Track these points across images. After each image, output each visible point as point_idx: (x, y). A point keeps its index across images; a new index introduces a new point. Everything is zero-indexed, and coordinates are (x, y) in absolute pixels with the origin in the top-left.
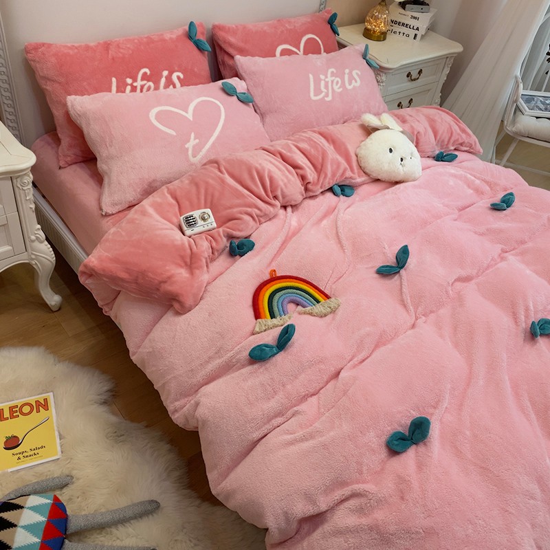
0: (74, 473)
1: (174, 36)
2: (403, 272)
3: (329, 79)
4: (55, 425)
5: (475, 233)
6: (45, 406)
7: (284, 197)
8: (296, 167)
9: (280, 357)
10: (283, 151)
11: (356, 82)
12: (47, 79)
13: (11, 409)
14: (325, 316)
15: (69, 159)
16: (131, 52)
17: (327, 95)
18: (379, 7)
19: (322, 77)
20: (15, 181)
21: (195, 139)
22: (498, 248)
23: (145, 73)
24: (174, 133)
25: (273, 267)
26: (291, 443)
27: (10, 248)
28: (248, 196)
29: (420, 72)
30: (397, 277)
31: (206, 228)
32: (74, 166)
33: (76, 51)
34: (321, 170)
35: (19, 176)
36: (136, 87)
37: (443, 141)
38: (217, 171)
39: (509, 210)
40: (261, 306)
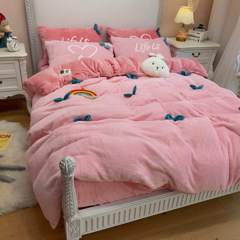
3: (145, 45)
4: (9, 142)
6: (9, 137)
8: (112, 64)
11: (157, 47)
15: (44, 63)
18: (182, 29)
19: (142, 44)
23: (75, 38)
24: (74, 53)
25: (84, 87)
29: (199, 54)
32: (46, 66)
34: (122, 66)
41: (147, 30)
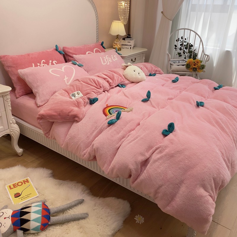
1: (51, 50)
2: (150, 99)
3: (107, 58)
4: (33, 186)
5: (170, 89)
6: (27, 181)
7: (103, 87)
8: (105, 79)
9: (118, 121)
12: (9, 67)
13: (14, 185)
14: (129, 112)
17: (107, 63)
18: (116, 40)
20: (4, 98)
21: (67, 77)
22: (178, 91)
23: (44, 62)
24: (59, 76)
25: (106, 104)
26: (130, 142)
27: (3, 127)
29: (135, 59)
30: (149, 101)
31: (80, 96)
32: (22, 97)
33: (18, 57)
34: (113, 79)
35: (6, 95)
36: (41, 66)
37: (150, 71)
38: (78, 82)
39: (178, 82)
40: (106, 113)
41: (94, 45)
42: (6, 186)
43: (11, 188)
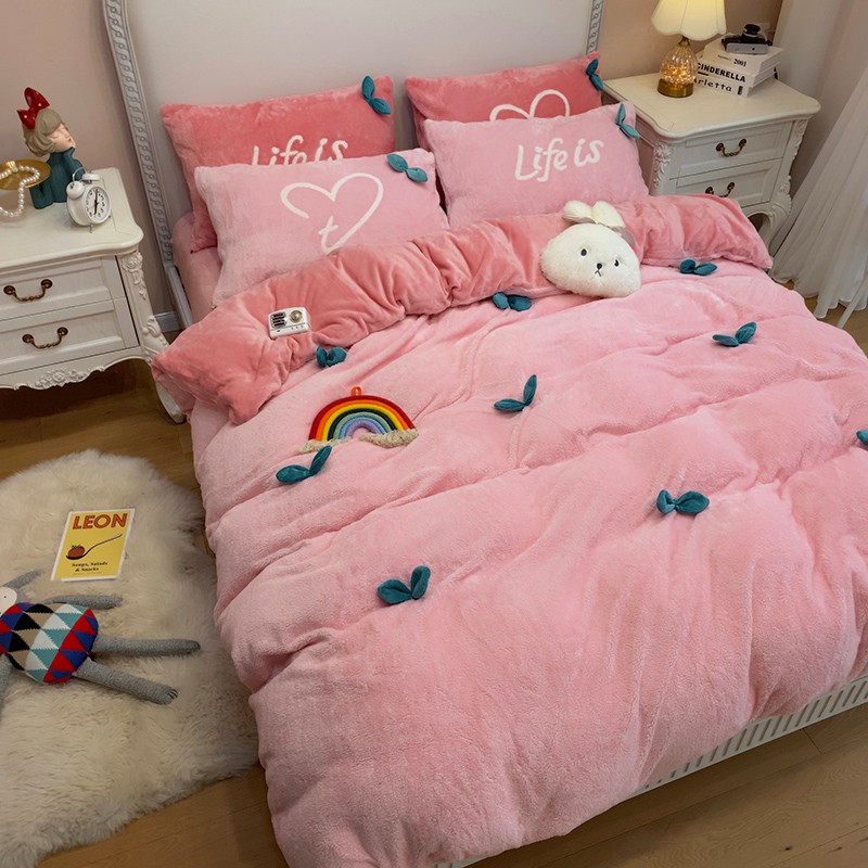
0: (125, 596)
1: (345, 95)
2: (527, 410)
3: (549, 152)
4: (125, 543)
5: (670, 373)
6: (123, 521)
7: (412, 302)
8: (441, 266)
10: (433, 245)
11: (593, 156)
12: (182, 146)
15: (200, 241)
16: (284, 114)
17: (541, 174)
19: (539, 149)
20: (120, 261)
21: (333, 224)
22: (696, 395)
23: (297, 141)
24: (306, 216)
27: (120, 339)
28: (361, 296)
29: (743, 143)
31: (295, 330)
33: (219, 113)
34: (477, 272)
35: (125, 256)
36: (283, 158)
39: (739, 348)
40: (321, 426)
41: (553, 74)
42: (71, 513)
43: (76, 526)
